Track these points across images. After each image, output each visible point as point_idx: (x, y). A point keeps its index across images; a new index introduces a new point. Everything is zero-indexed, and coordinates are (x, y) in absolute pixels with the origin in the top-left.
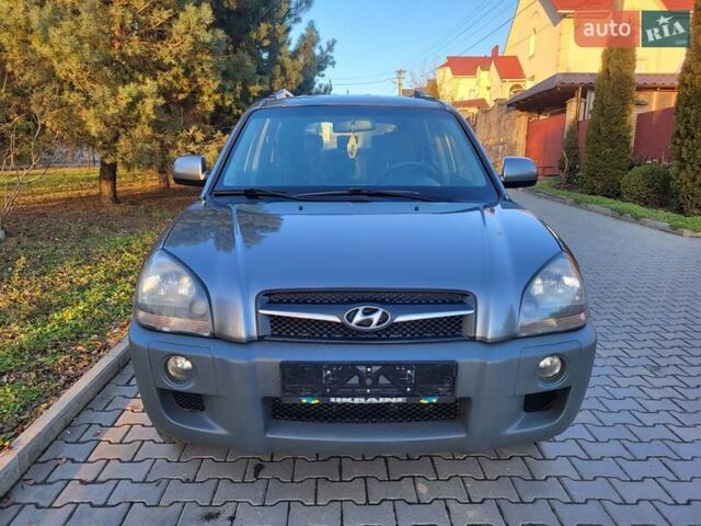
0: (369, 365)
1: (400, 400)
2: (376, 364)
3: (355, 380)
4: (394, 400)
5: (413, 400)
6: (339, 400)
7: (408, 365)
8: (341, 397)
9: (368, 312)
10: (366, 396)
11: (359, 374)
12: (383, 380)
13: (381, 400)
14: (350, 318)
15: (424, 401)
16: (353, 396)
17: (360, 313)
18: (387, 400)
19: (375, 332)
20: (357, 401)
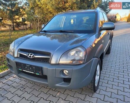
0: (28, 65)
1: (33, 73)
2: (29, 65)
3: (26, 67)
4: (32, 73)
5: (35, 73)
6: (24, 71)
7: (34, 66)
8: (25, 70)
9: (31, 55)
10: (28, 71)
11: (27, 66)
12: (30, 68)
13: (30, 72)
14: (28, 55)
15: (37, 74)
16: (26, 70)
17: (30, 55)
18: (31, 72)
19: (31, 58)
20: (27, 71)
